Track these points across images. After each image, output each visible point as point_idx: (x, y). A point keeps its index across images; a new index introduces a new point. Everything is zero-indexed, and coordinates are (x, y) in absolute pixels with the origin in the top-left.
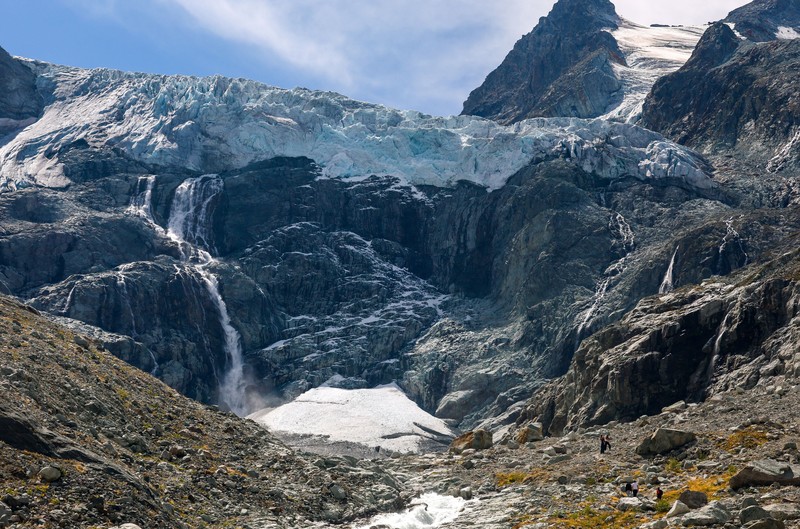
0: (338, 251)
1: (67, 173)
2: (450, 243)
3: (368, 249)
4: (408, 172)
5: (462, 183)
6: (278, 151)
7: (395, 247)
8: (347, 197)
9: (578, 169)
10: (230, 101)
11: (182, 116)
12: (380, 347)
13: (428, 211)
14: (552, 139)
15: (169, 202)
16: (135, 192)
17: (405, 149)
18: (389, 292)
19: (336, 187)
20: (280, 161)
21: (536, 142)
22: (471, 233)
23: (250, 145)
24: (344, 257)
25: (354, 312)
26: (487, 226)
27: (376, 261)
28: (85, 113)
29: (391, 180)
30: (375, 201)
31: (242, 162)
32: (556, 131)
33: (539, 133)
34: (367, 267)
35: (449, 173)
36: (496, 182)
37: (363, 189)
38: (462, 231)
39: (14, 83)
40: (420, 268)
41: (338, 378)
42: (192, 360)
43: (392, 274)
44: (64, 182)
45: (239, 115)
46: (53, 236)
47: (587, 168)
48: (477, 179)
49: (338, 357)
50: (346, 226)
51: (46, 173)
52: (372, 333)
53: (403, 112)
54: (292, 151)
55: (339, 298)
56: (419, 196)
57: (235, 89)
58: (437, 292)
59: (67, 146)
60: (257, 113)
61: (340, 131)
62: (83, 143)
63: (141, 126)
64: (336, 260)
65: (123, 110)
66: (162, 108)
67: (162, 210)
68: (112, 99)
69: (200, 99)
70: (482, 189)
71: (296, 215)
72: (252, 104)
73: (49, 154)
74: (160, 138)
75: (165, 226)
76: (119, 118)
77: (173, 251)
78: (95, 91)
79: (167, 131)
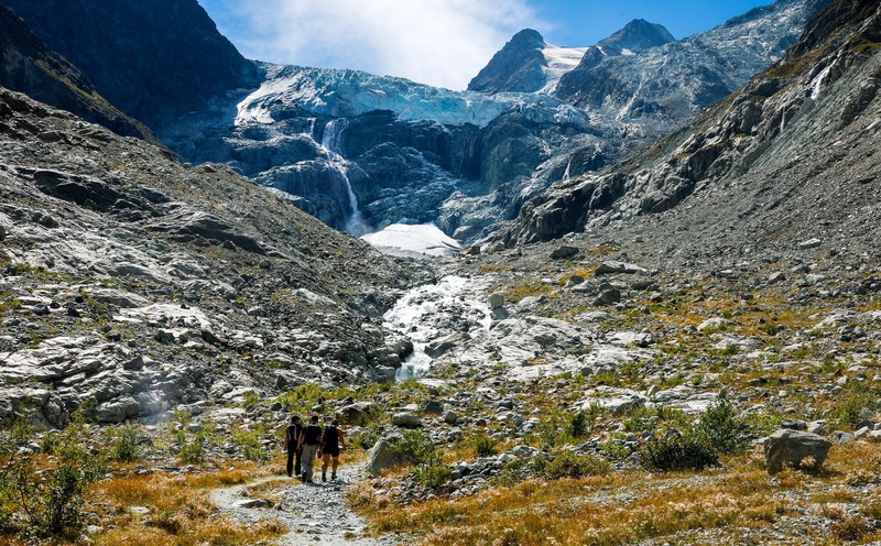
0: (405, 157)
1: (272, 116)
2: (461, 154)
3: (420, 156)
4: (440, 119)
5: (467, 124)
6: (376, 107)
7: (434, 155)
8: (410, 130)
9: (524, 118)
10: (353, 81)
11: (329, 89)
12: (426, 204)
13: (450, 138)
14: (511, 103)
15: (322, 132)
16: (305, 127)
17: (439, 107)
18: (430, 177)
19: (405, 126)
20: (377, 112)
21: (504, 104)
22: (471, 149)
23: (363, 104)
24: (409, 160)
25: (413, 187)
26: (479, 146)
27: (424, 162)
29: (432, 122)
30: (424, 132)
31: (359, 112)
32: (514, 99)
33: (505, 100)
34: (420, 165)
35: (460, 119)
36: (484, 124)
37: (419, 127)
38: (467, 148)
39: (246, 71)
40: (445, 166)
41: (405, 219)
42: (334, 209)
43: (432, 169)
44: (270, 121)
45: (357, 89)
46: (265, 148)
47: (529, 118)
48: (474, 122)
49: (405, 209)
50: (409, 144)
51: (262, 117)
52: (422, 198)
53: (438, 88)
54: (383, 107)
55: (406, 180)
56: (446, 130)
57: (355, 75)
58: (454, 178)
59: (272, 103)
60: (366, 88)
61: (407, 97)
62: (279, 102)
63: (309, 94)
64: (404, 161)
65: (299, 85)
66: (319, 85)
67: (319, 135)
68: (294, 80)
69: (338, 81)
70: (477, 127)
71: (385, 139)
72: (363, 84)
73: (263, 107)
74: (318, 99)
75: (320, 143)
76: (298, 89)
77: (324, 156)
78: (286, 76)
79: (322, 96)
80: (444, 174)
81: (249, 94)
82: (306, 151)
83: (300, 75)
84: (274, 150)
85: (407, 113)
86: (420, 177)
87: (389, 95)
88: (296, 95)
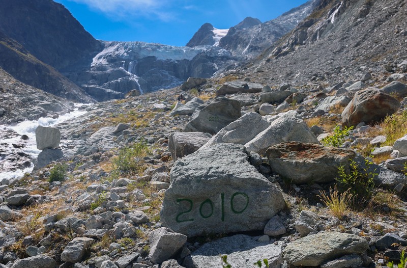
1: (108, 61)
2: (183, 71)
3: (167, 73)
4: (174, 58)
5: (184, 59)
6: (149, 55)
7: (172, 72)
8: (162, 63)
9: (206, 55)
10: (139, 46)
11: (129, 49)
13: (178, 65)
14: (201, 50)
16: (121, 65)
17: (173, 54)
18: (172, 81)
19: (160, 61)
20: (149, 57)
22: (187, 69)
23: (143, 54)
24: (163, 75)
25: (165, 85)
26: (190, 67)
27: (169, 75)
28: (110, 50)
29: (171, 60)
30: (168, 64)
31: (141, 57)
32: (202, 48)
33: (199, 49)
34: (167, 77)
35: (182, 58)
36: (191, 59)
37: (166, 62)
38: (185, 69)
39: (97, 45)
40: (177, 76)
43: (172, 78)
44: (107, 63)
45: (141, 49)
46: (105, 74)
47: (208, 55)
48: (187, 59)
50: (163, 69)
51: (104, 62)
53: (172, 46)
54: (151, 55)
55: (162, 83)
56: (176, 62)
57: (140, 43)
58: (180, 81)
59: (107, 56)
60: (144, 48)
61: (160, 50)
62: (110, 56)
63: (122, 52)
64: (161, 75)
65: (118, 49)
66: (126, 48)
67: (127, 68)
68: (116, 47)
69: (133, 46)
70: (188, 60)
71: (153, 67)
72: (143, 46)
73: (104, 58)
74: (125, 54)
75: (127, 71)
76: (117, 50)
77: (129, 75)
78: (113, 45)
79: (127, 52)
80: (177, 79)
81: (98, 53)
82: (123, 74)
83: (118, 45)
84: (109, 75)
85: (161, 56)
86: (167, 81)
87: (154, 50)
88: (117, 53)
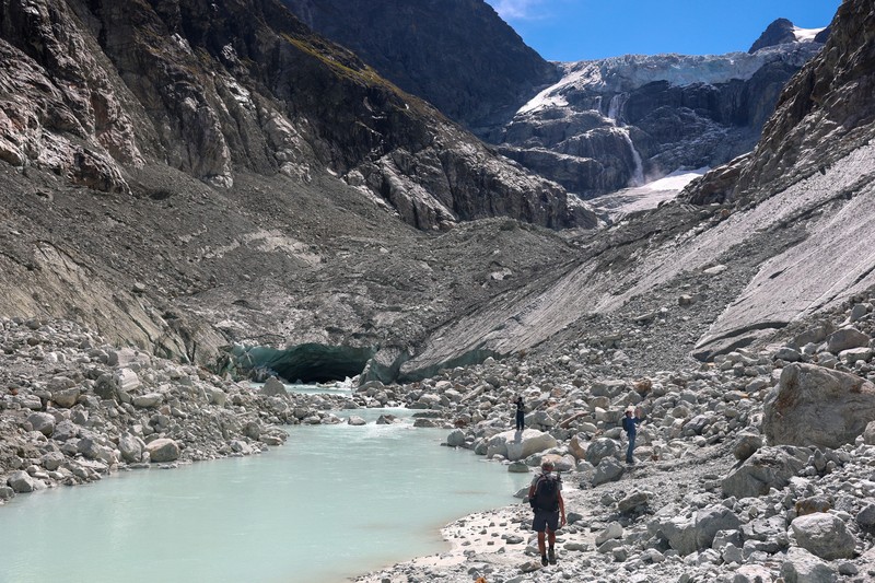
0: (680, 116)
1: (567, 100)
2: (729, 105)
3: (693, 113)
4: (707, 80)
5: (732, 80)
6: (653, 80)
7: (705, 111)
8: (683, 93)
9: (785, 64)
10: (631, 63)
11: (613, 71)
12: (700, 152)
13: (718, 94)
14: (773, 54)
15: (608, 105)
16: (594, 104)
17: (707, 70)
18: (703, 129)
19: (679, 91)
20: (653, 83)
21: (766, 57)
22: (738, 100)
23: (641, 79)
24: (683, 117)
25: (689, 139)
26: (745, 95)
27: (697, 118)
28: (573, 79)
29: (701, 84)
30: (695, 93)
31: (637, 86)
32: (774, 51)
33: (767, 53)
34: (693, 120)
35: (727, 77)
36: (748, 77)
37: (690, 89)
38: (734, 100)
39: (548, 71)
40: (716, 118)
41: (683, 167)
42: (619, 166)
43: (704, 122)
44: (567, 103)
45: (636, 67)
46: (561, 123)
47: (790, 63)
48: (739, 77)
49: (682, 158)
50: (683, 105)
51: (560, 102)
52: (697, 147)
53: (706, 56)
54: (658, 78)
55: (682, 135)
56: (714, 88)
57: (634, 57)
58: (724, 127)
59: (567, 90)
60: (643, 65)
61: (678, 67)
62: (573, 88)
63: (597, 78)
64: (679, 119)
65: (589, 74)
66: (604, 70)
67: (606, 110)
68: (585, 70)
69: (619, 64)
70: (742, 81)
71: (661, 104)
72: (641, 63)
73: (561, 94)
74: (603, 82)
75: (607, 116)
76: (588, 76)
77: (610, 124)
78: (579, 69)
80: (716, 125)
82: (594, 122)
83: (589, 67)
84: (567, 125)
85: (680, 79)
86: (694, 129)
87: (664, 67)
88: (587, 81)
